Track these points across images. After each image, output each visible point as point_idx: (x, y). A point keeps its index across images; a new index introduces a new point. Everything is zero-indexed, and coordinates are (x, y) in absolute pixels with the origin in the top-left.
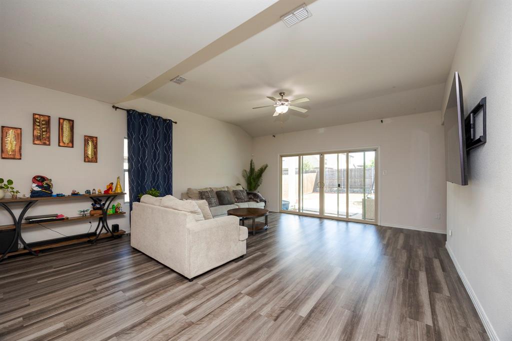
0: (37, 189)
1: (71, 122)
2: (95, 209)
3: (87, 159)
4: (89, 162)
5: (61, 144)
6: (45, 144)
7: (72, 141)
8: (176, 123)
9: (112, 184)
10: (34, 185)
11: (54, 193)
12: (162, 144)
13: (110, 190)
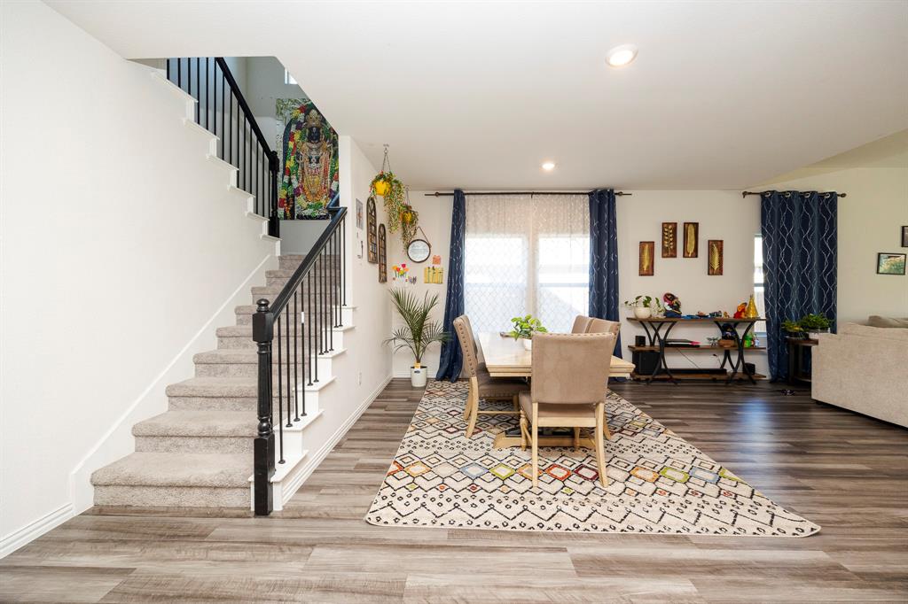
0: (669, 308)
1: (696, 225)
2: (725, 337)
3: (711, 271)
4: (713, 274)
5: (686, 255)
6: (672, 256)
7: (696, 250)
8: (843, 195)
9: (746, 304)
10: (666, 304)
11: (684, 314)
12: (816, 237)
13: (743, 313)
